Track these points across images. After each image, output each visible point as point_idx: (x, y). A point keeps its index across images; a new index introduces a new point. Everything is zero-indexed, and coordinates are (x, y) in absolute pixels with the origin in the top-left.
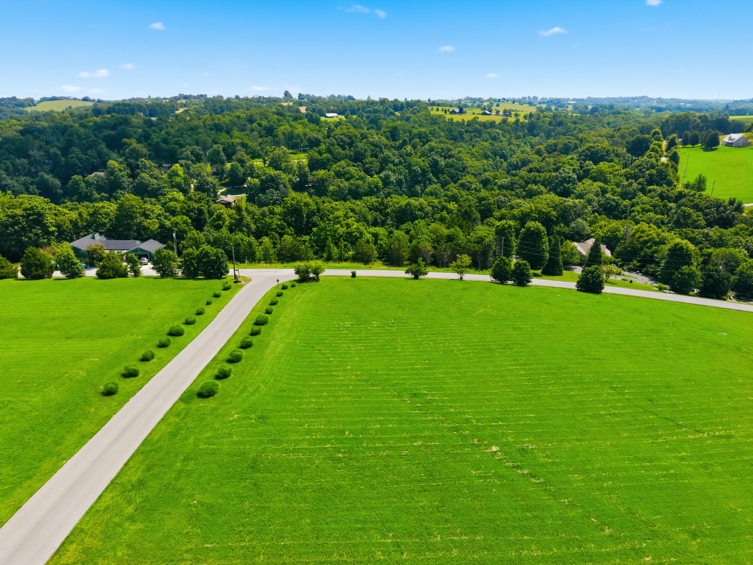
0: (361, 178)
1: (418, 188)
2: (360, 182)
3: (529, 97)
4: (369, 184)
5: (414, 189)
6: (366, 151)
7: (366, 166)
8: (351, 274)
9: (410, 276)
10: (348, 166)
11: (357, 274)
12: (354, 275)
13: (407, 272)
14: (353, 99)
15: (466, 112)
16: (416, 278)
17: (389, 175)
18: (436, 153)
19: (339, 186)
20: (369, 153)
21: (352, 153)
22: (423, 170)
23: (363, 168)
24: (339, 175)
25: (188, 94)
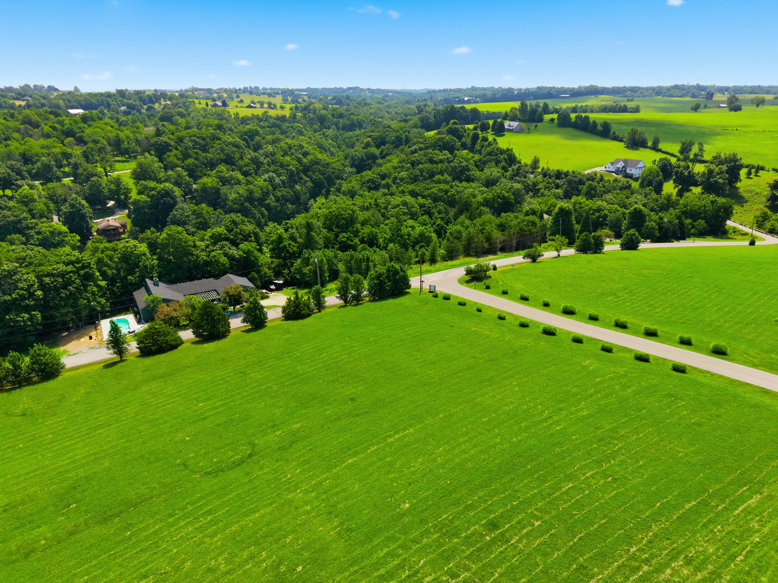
4: (261, 188)
5: (295, 190)
6: (233, 153)
8: (492, 267)
9: (527, 260)
10: (228, 170)
12: (495, 268)
13: (525, 257)
15: (229, 106)
16: (534, 261)
18: (296, 150)
19: (238, 194)
20: (237, 155)
21: (223, 157)
22: (296, 169)
23: (241, 171)
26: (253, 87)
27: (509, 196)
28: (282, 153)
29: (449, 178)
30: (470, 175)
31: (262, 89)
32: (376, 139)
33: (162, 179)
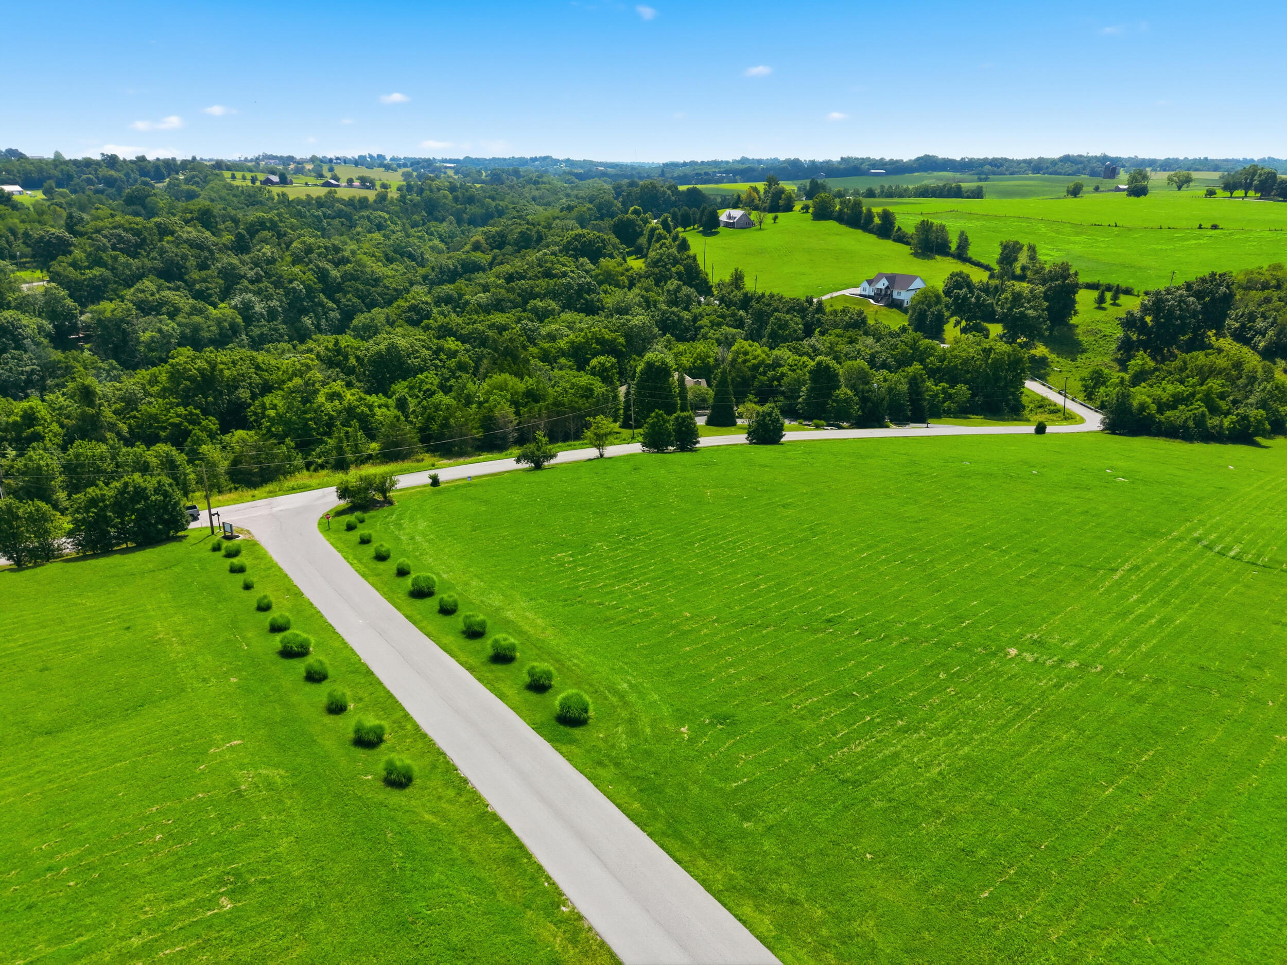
0: (195, 311)
1: (307, 321)
2: (197, 319)
3: (371, 156)
4: (219, 322)
5: (300, 324)
6: (184, 257)
7: (197, 287)
8: (430, 481)
9: (524, 465)
11: (440, 479)
12: (435, 482)
13: (518, 461)
15: (291, 183)
16: (538, 466)
17: (250, 301)
18: (319, 255)
19: (160, 331)
20: (192, 262)
21: (158, 264)
22: (309, 288)
23: (190, 291)
24: (145, 308)
27: (615, 339)
28: (289, 259)
29: (553, 305)
30: (592, 301)
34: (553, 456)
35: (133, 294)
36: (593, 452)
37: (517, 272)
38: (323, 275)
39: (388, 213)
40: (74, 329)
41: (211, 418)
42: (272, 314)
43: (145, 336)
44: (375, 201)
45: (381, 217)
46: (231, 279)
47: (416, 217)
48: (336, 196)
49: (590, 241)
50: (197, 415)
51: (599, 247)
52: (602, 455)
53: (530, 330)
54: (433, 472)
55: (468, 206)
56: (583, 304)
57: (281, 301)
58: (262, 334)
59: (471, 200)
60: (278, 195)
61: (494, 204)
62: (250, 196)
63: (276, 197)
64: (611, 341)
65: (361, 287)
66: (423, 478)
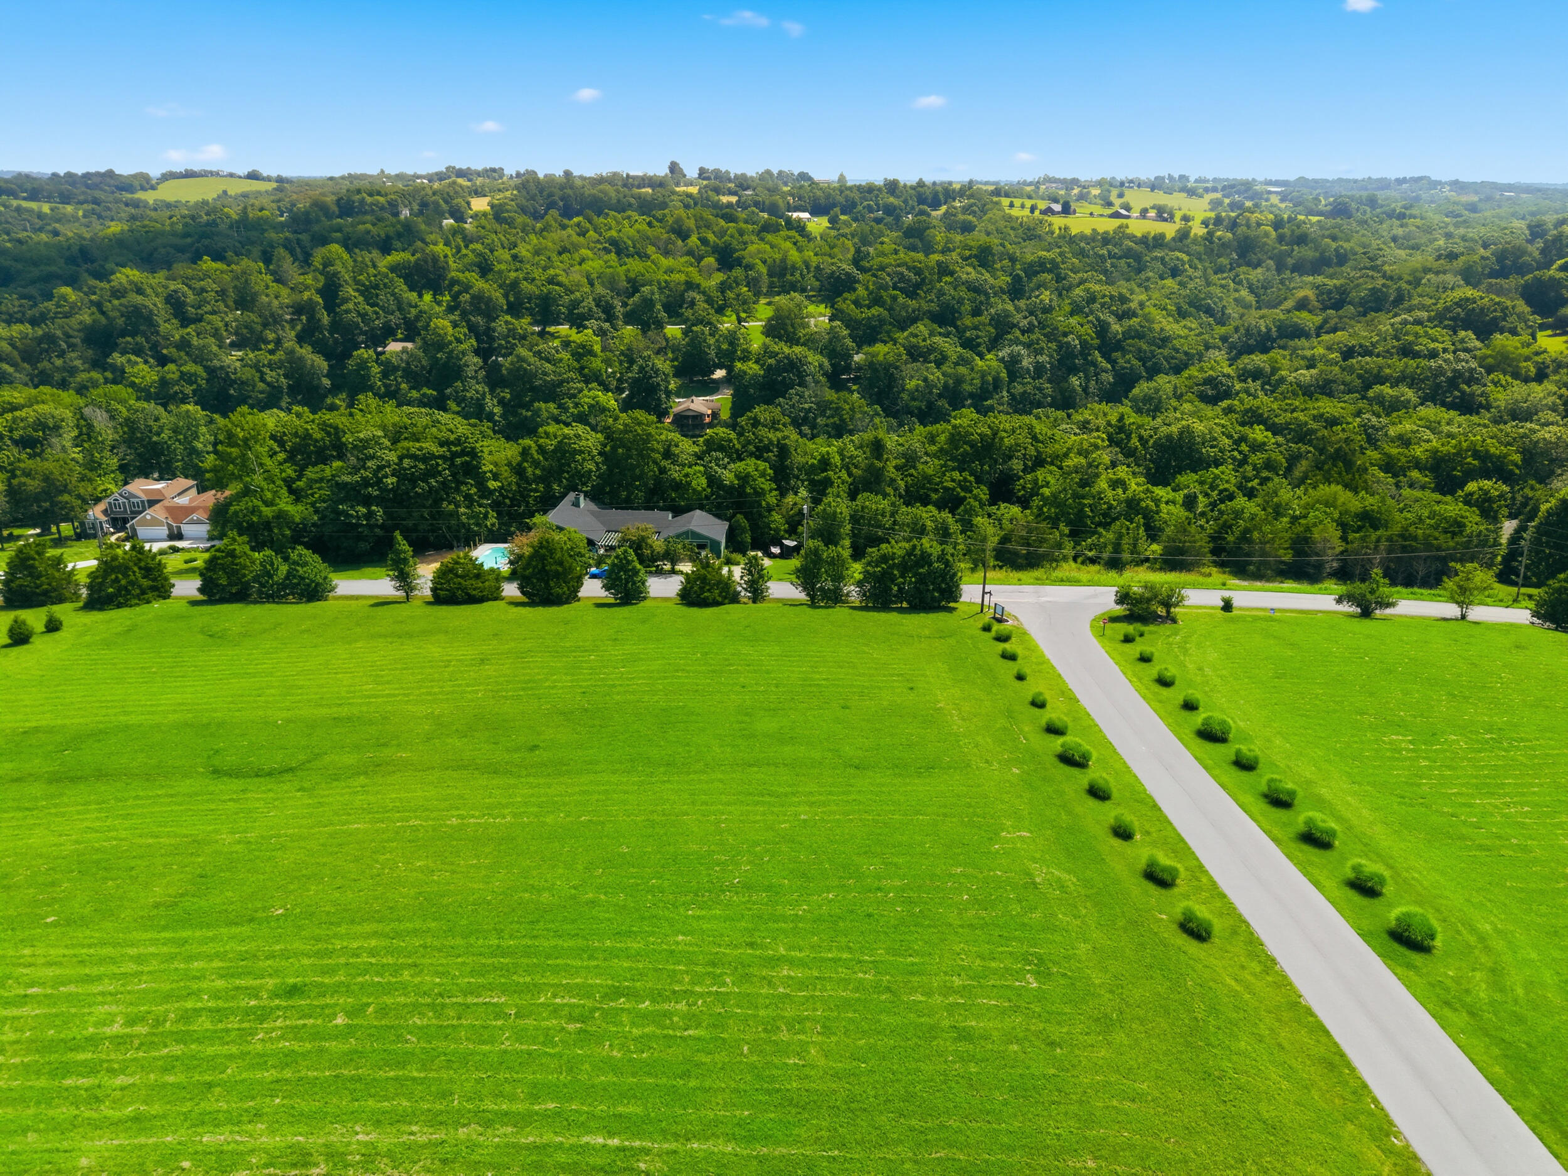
0: (962, 361)
1: (1075, 381)
2: (962, 370)
3: (1171, 177)
4: (983, 375)
5: (1066, 385)
6: (961, 301)
7: (968, 334)
9: (1347, 608)
10: (932, 334)
11: (1236, 603)
12: (1227, 606)
13: (1339, 601)
14: (810, 179)
15: (1075, 212)
16: (1366, 613)
17: (1019, 354)
18: (1103, 305)
19: (925, 380)
20: (967, 307)
21: (934, 307)
22: (1084, 344)
23: (960, 338)
24: (915, 354)
25: (464, 167)
26: (1176, 176)
27: (1505, 456)
28: (1068, 308)
29: (1409, 394)
30: (1472, 394)
31: (1196, 181)
32: (1330, 292)
33: (802, 340)
34: (1389, 605)
35: (906, 338)
36: (1453, 610)
37: (1361, 346)
38: (1102, 329)
39: (1188, 254)
40: (847, 369)
41: (983, 487)
42: (1039, 370)
43: (911, 384)
44: (1173, 239)
45: (1178, 259)
46: (1002, 327)
47: (1224, 261)
48: (1128, 231)
49: (1482, 309)
50: (970, 482)
51: (1495, 319)
52: (1463, 617)
53: (1373, 427)
54: (1227, 594)
55: (1296, 247)
56: (1457, 397)
57: (1051, 356)
58: (1025, 392)
59: (1302, 239)
60: (1060, 229)
61: (1334, 245)
62: (1029, 229)
63: (1057, 231)
64: (1499, 457)
65: (1145, 347)
66: (1214, 598)
